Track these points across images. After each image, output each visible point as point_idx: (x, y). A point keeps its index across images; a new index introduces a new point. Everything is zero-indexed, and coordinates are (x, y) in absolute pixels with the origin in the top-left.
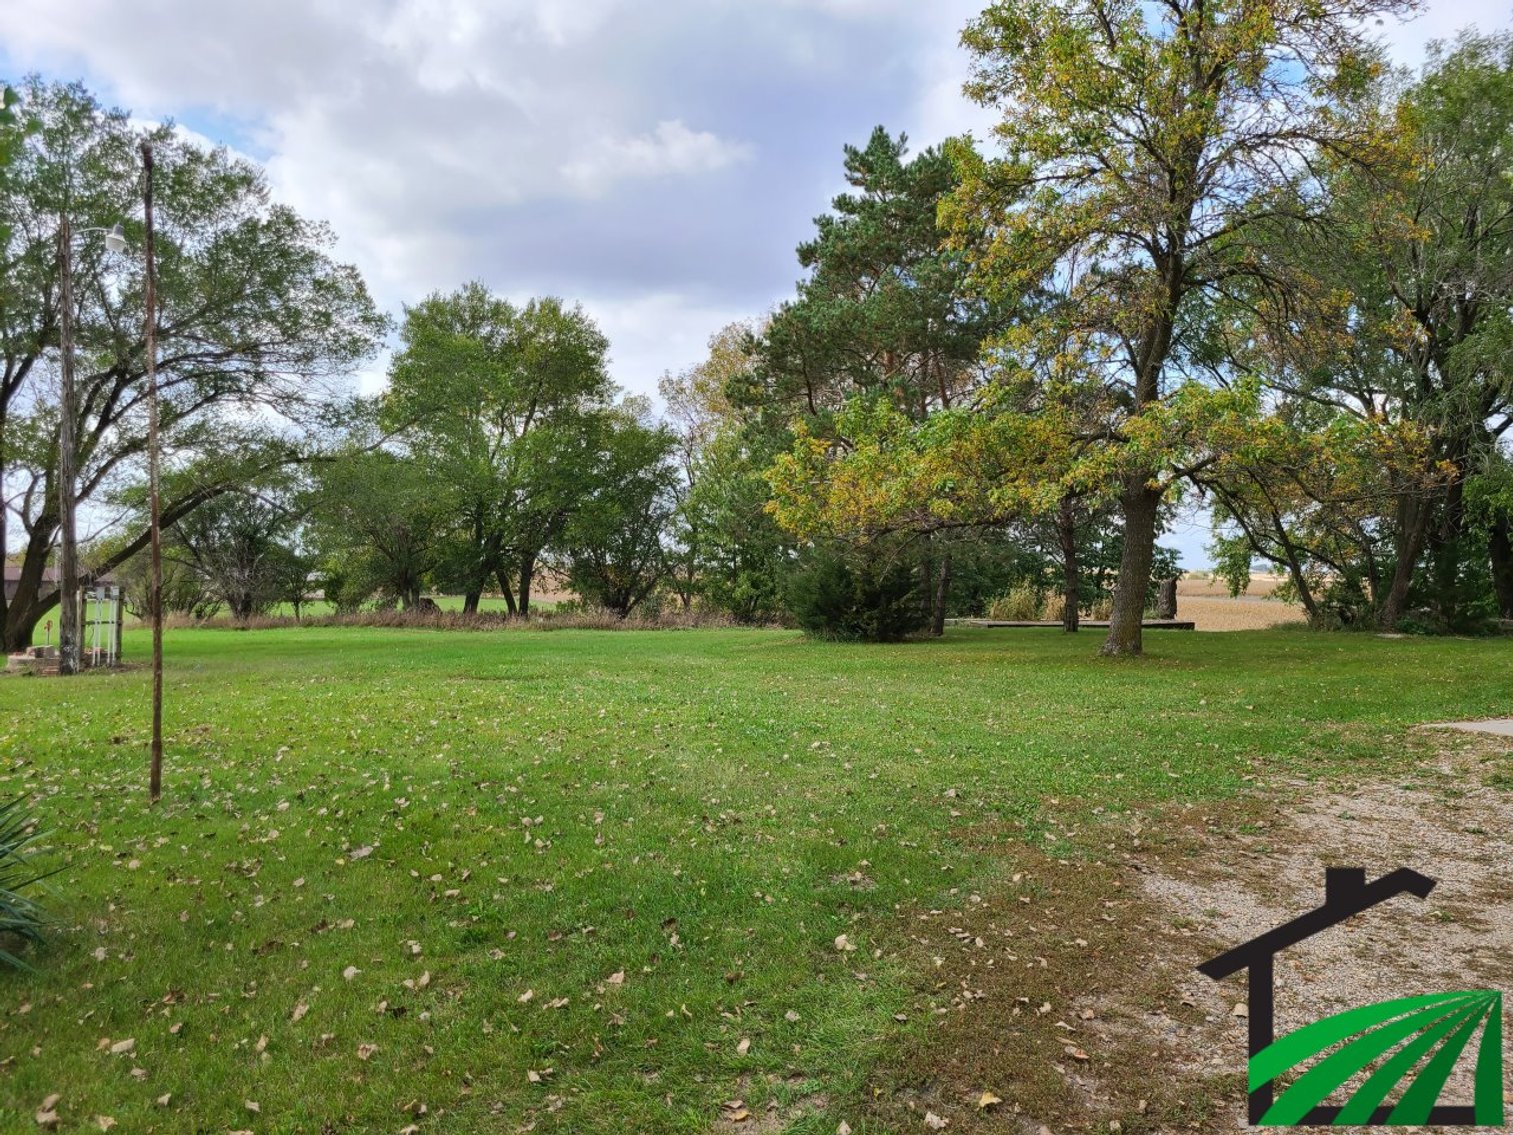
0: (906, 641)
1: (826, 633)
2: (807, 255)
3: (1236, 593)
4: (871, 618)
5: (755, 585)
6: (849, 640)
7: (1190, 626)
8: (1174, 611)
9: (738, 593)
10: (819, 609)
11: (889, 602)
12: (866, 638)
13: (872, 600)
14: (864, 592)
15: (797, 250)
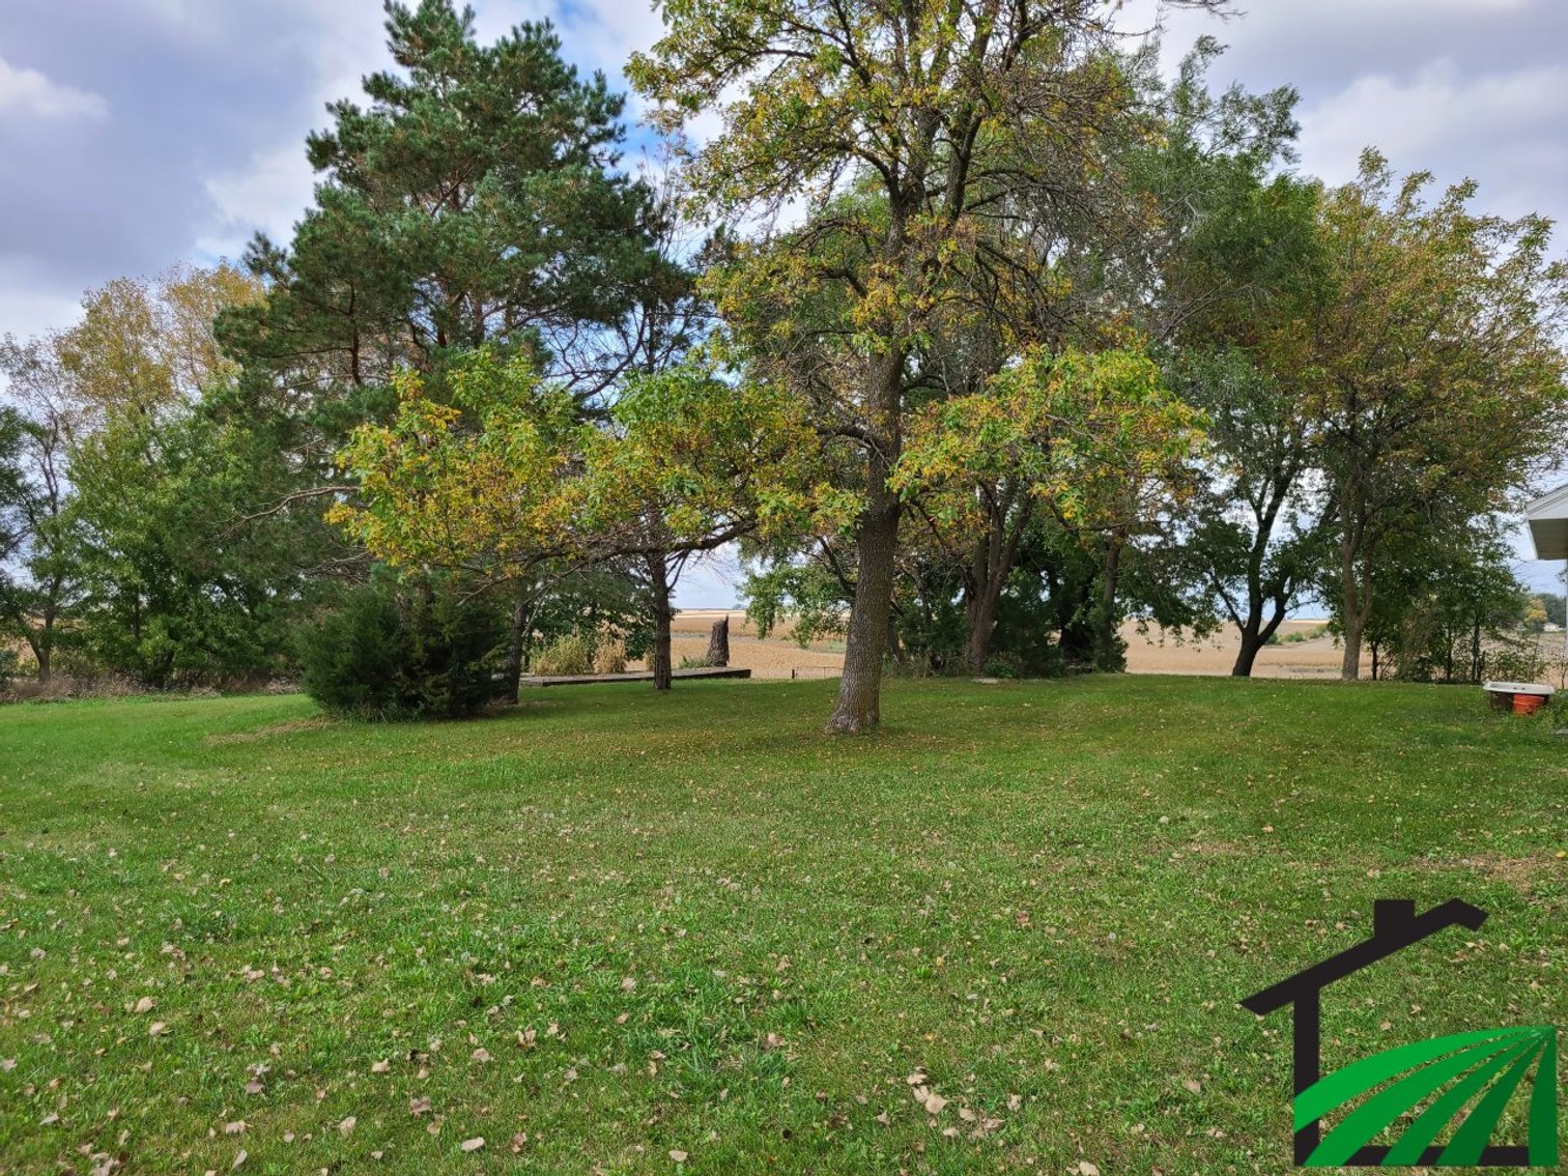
0: (488, 716)
1: (366, 711)
2: (321, 152)
3: (763, 634)
4: (437, 685)
5: (173, 634)
6: (402, 718)
7: (746, 674)
8: (727, 657)
9: (147, 646)
10: (355, 674)
11: (463, 662)
12: (433, 715)
13: (438, 659)
14: (427, 649)
15: (309, 141)
